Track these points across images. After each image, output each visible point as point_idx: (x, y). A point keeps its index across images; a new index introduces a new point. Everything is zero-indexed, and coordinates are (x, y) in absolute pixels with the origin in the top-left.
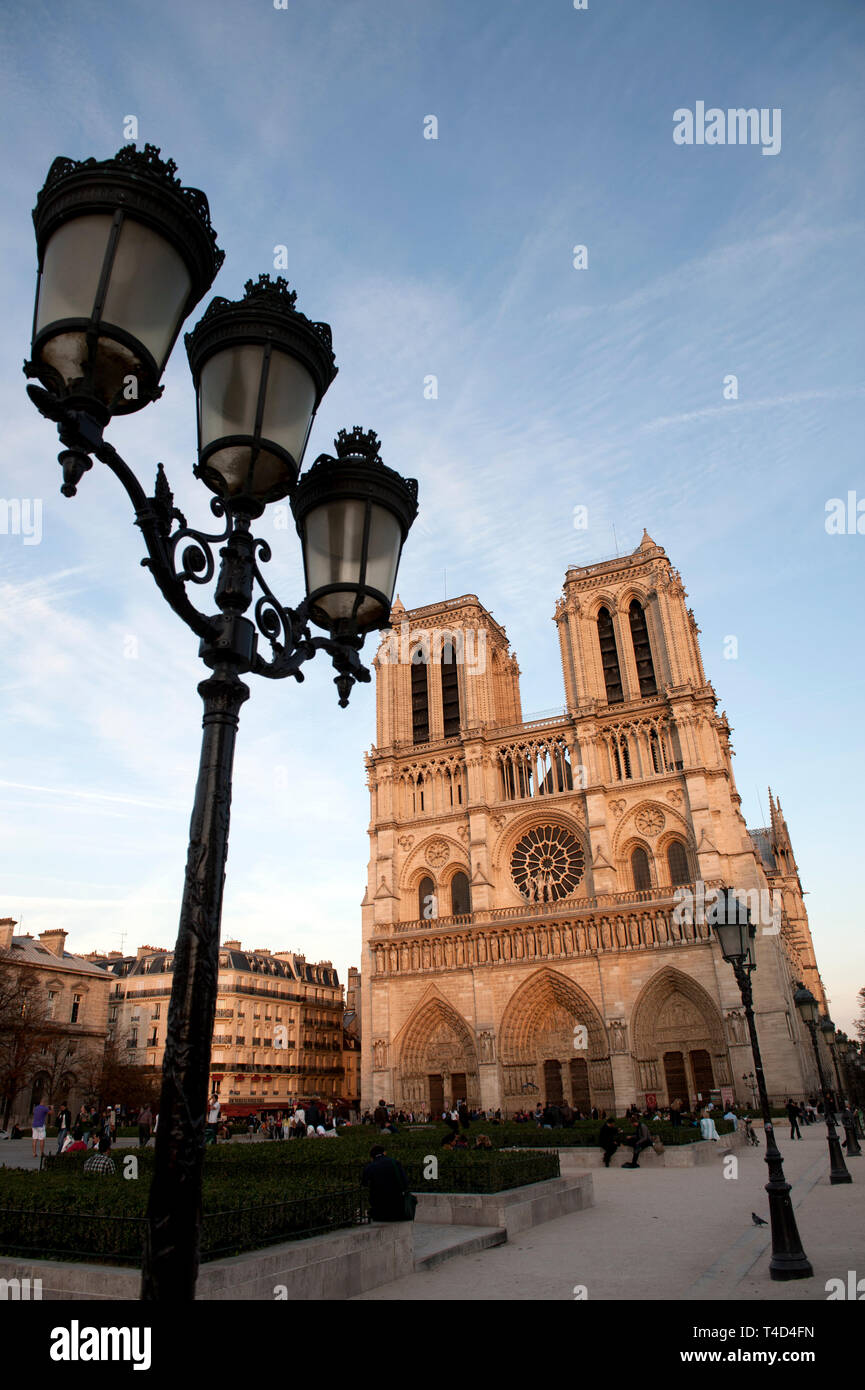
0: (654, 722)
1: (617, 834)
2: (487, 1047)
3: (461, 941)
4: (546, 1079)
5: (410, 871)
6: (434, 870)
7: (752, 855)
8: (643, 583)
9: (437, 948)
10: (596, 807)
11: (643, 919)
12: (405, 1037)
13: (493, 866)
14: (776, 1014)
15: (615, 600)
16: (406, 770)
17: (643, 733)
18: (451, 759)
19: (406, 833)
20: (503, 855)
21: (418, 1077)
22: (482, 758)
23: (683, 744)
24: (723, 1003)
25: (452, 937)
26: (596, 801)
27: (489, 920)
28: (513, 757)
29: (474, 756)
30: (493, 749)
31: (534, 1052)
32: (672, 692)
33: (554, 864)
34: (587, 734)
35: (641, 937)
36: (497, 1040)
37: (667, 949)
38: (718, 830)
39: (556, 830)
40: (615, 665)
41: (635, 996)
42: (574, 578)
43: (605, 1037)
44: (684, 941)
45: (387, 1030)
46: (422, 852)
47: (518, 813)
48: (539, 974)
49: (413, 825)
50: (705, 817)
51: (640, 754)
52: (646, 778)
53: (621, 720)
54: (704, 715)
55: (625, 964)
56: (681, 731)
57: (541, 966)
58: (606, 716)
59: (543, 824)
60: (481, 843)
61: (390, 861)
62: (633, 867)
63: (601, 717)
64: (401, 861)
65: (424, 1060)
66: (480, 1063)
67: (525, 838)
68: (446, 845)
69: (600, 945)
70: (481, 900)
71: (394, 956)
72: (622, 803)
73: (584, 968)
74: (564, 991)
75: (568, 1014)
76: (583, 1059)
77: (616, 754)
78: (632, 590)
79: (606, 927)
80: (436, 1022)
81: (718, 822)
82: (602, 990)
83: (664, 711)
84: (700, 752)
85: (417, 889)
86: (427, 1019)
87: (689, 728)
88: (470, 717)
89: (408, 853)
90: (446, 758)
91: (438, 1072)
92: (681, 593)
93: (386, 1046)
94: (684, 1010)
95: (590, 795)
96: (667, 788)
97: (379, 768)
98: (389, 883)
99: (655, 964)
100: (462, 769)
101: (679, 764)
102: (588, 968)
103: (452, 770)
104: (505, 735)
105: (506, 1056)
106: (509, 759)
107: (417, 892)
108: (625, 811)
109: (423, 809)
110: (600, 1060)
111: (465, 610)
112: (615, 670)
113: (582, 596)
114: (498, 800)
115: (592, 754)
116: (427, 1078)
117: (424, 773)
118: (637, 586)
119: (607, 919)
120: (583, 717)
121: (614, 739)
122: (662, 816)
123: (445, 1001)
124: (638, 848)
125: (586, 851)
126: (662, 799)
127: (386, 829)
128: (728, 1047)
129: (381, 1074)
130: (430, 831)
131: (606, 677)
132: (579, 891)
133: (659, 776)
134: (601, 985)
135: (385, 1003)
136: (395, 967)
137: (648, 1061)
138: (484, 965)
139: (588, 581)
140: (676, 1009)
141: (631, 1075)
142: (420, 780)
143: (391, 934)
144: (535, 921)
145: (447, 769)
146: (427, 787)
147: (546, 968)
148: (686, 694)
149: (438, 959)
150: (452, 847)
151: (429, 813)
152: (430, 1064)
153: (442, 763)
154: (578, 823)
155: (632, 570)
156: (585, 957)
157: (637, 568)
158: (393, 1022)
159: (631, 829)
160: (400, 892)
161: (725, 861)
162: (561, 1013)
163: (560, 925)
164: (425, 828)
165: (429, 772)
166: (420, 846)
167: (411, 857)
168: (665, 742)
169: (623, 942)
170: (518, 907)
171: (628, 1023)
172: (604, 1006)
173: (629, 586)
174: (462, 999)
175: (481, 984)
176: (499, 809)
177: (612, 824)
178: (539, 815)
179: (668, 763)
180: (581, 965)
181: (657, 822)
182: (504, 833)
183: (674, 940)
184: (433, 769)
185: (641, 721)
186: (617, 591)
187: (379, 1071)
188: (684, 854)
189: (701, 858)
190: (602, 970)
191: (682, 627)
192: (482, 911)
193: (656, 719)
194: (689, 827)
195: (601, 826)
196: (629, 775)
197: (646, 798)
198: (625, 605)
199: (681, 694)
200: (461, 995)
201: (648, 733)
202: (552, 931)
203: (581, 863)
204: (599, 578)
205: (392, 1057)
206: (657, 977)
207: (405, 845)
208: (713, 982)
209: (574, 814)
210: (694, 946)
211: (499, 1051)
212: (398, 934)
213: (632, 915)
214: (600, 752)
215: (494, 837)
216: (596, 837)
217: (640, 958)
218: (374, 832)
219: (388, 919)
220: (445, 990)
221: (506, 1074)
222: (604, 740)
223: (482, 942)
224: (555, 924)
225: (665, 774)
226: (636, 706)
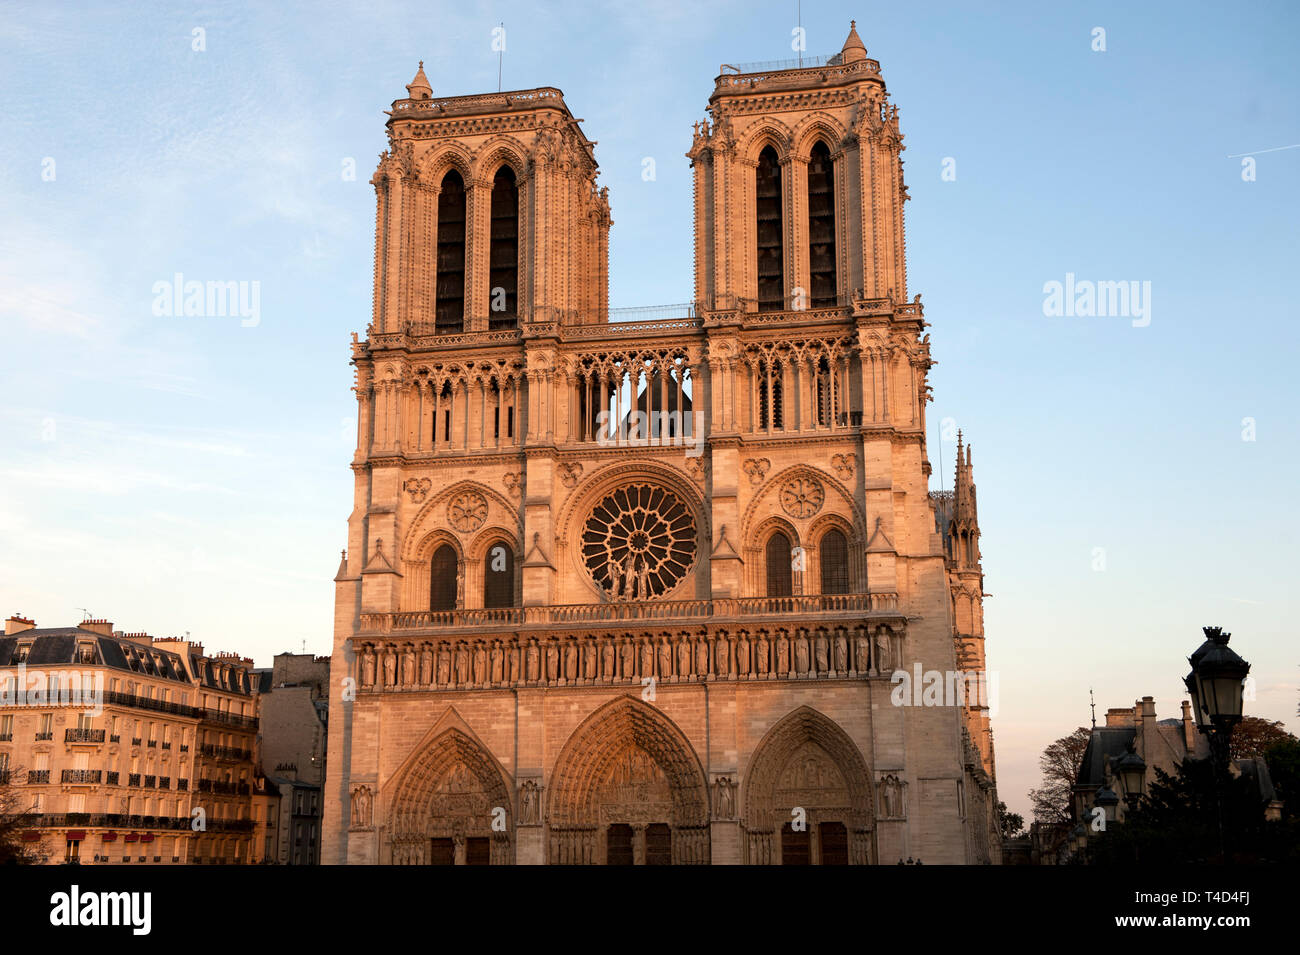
0: (827, 346)
1: (751, 509)
2: (532, 803)
3: (501, 648)
4: (610, 850)
5: (421, 534)
6: (461, 536)
7: (942, 560)
8: (839, 116)
9: (462, 655)
10: (726, 467)
11: (778, 638)
12: (401, 783)
13: (557, 539)
14: (945, 782)
15: (791, 140)
16: (424, 372)
17: (809, 361)
18: (502, 364)
19: (420, 474)
20: (572, 523)
21: (416, 842)
22: (554, 370)
23: (867, 388)
24: (876, 762)
25: (487, 640)
26: (726, 458)
27: (547, 621)
28: (603, 373)
29: (541, 366)
30: (572, 357)
31: (596, 811)
32: (862, 307)
33: (650, 544)
34: (722, 354)
35: (773, 662)
36: (545, 793)
37: (808, 683)
38: (899, 521)
39: (658, 494)
40: (775, 244)
41: (754, 744)
42: (730, 90)
43: (705, 798)
44: (832, 674)
45: (374, 771)
46: (442, 507)
47: (602, 463)
48: (617, 703)
49: (429, 462)
50: (883, 501)
51: (799, 395)
52: (805, 431)
53: (777, 337)
54: (903, 345)
55: (746, 698)
56: (867, 368)
57: (621, 692)
58: (755, 329)
59: (639, 483)
60: (543, 503)
61: (391, 518)
62: (769, 559)
63: (748, 329)
64: (408, 518)
65: (426, 817)
66: (519, 824)
67: (608, 500)
68: (482, 498)
69: (711, 670)
70: (535, 590)
71: (391, 663)
72: (764, 465)
73: (684, 700)
74: (651, 729)
75: (651, 761)
76: (666, 824)
77: (763, 388)
78: (820, 126)
79: (723, 645)
80: (449, 762)
81: (901, 509)
82: (708, 732)
83: (844, 333)
84: (889, 403)
85: (429, 562)
86: (436, 758)
87: (878, 365)
88: (539, 302)
89: (420, 506)
90: (493, 361)
91: (445, 834)
92: (896, 143)
93: (370, 794)
94: (818, 767)
95: (718, 448)
96: (833, 451)
97: (380, 365)
98: (388, 550)
99: (787, 703)
100: (517, 383)
101: (857, 416)
102: (691, 700)
103: (502, 383)
104: (592, 337)
105: (556, 816)
106: (595, 376)
107: (429, 566)
108: (768, 476)
109: (447, 439)
110: (693, 828)
111: (541, 114)
112: (774, 253)
113: (739, 123)
114: (573, 438)
115: (728, 385)
116: (428, 842)
117: (455, 382)
118: (828, 121)
119: (726, 633)
120: (720, 327)
121: (762, 366)
122: (821, 491)
123: (469, 734)
124: (779, 533)
125: (701, 529)
126: (824, 466)
127: (387, 466)
128: (875, 822)
129: (361, 834)
130: (459, 475)
131: (761, 260)
132: (684, 589)
133: (822, 431)
134: (708, 725)
135: (374, 732)
136: (391, 679)
137: (761, 833)
138: (536, 686)
139: (751, 98)
140: (808, 765)
141: (737, 851)
142: (447, 390)
143: (387, 629)
144: (618, 626)
145: (494, 381)
146: (457, 404)
147: (627, 696)
148: (881, 312)
149: (463, 671)
150: (492, 503)
151: (457, 446)
152: (435, 822)
153: (486, 368)
154: (694, 487)
155: (824, 92)
156: (688, 683)
157: (833, 91)
158: (384, 760)
159: (773, 505)
160: (403, 565)
161: (903, 566)
162: (639, 760)
163: (655, 637)
164: (450, 470)
165: (462, 380)
166: (441, 497)
167: (424, 513)
168: (839, 380)
169: (745, 668)
170: (594, 605)
171: (740, 780)
172: (708, 754)
173: (815, 118)
174: (495, 732)
175: (528, 713)
176: (573, 453)
177: (745, 496)
178: (634, 468)
179: (840, 412)
180: (680, 695)
181: (811, 498)
182: (578, 490)
183: (818, 670)
184: (471, 377)
185: (807, 344)
186: (796, 123)
187: (358, 831)
188: (845, 548)
189: (870, 559)
190: (711, 705)
191: (888, 201)
192: (538, 605)
193: (831, 343)
194: (860, 511)
195: (730, 496)
196: (778, 423)
197: (802, 461)
198: (804, 150)
199: (874, 311)
200: (494, 727)
201: (816, 362)
202: (642, 643)
203: (691, 546)
204: (769, 97)
205: (380, 810)
206: (789, 719)
207: (413, 492)
208: (867, 733)
209: (690, 474)
210: (846, 681)
211: (548, 809)
212: (399, 630)
213: (762, 631)
214: (740, 383)
215: (561, 495)
216: (721, 513)
217: (767, 692)
218: (365, 468)
219: (384, 605)
220: (470, 717)
221: (555, 841)
222: (747, 364)
223: (534, 651)
224: (646, 634)
225: (835, 429)
226: (802, 321)
